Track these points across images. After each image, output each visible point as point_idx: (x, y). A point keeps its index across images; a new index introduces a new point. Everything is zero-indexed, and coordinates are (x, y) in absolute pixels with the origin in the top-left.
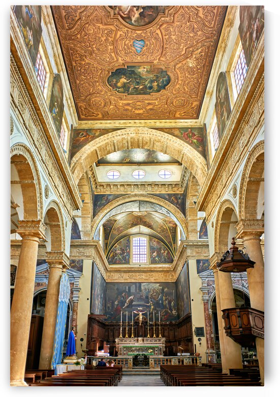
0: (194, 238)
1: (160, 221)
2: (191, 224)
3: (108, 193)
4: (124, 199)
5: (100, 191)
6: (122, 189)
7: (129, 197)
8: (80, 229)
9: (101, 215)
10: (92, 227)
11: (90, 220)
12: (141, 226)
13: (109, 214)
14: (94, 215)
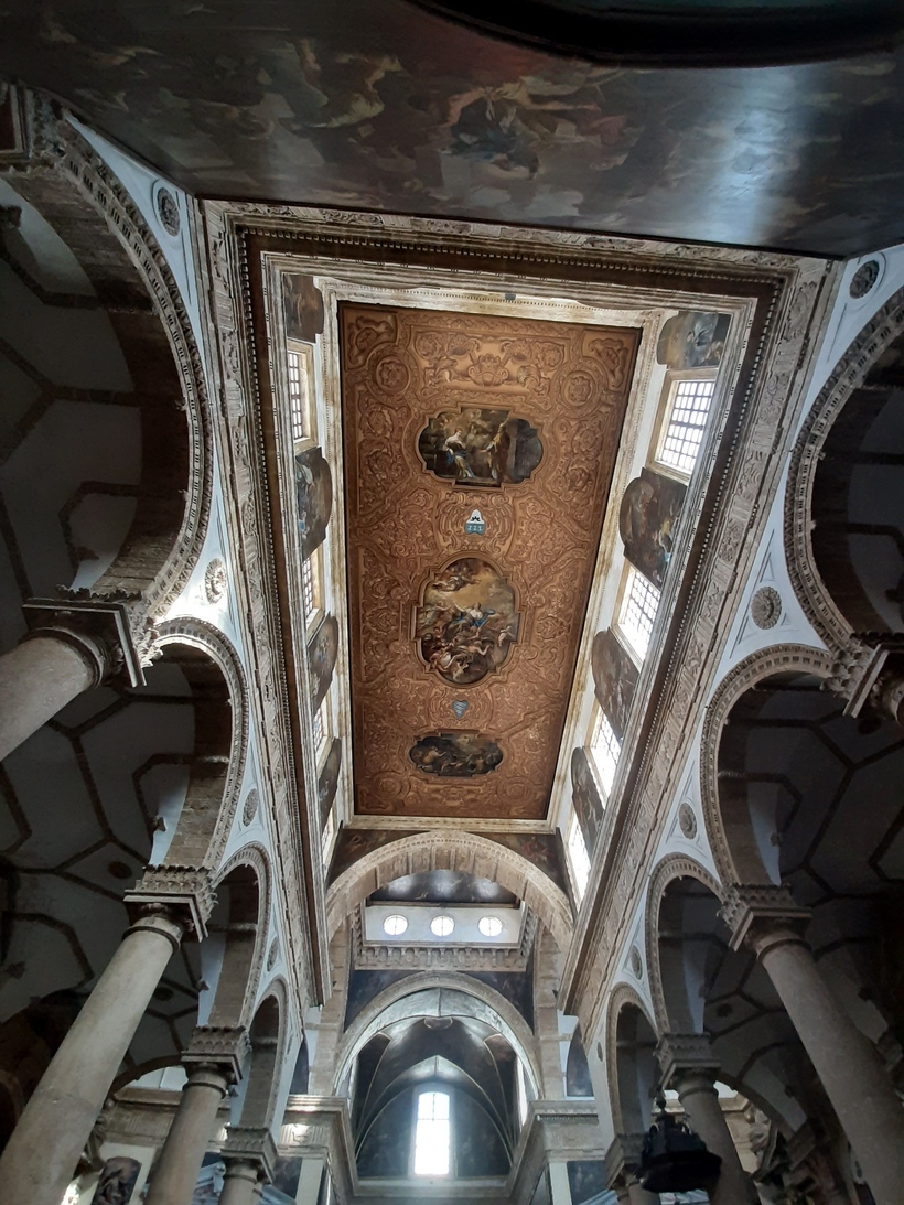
0: (559, 1094)
1: (481, 1043)
2: (546, 1051)
3: (380, 967)
4: (412, 982)
5: (367, 963)
6: (408, 957)
7: (421, 979)
8: (311, 1064)
9: (360, 1022)
10: (337, 1056)
11: (335, 1036)
12: (440, 1058)
13: (377, 1020)
14: (347, 1024)
